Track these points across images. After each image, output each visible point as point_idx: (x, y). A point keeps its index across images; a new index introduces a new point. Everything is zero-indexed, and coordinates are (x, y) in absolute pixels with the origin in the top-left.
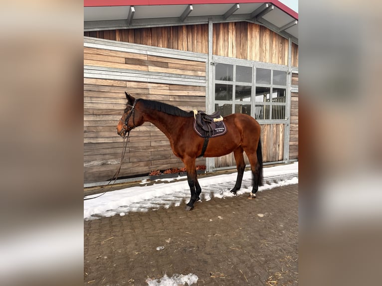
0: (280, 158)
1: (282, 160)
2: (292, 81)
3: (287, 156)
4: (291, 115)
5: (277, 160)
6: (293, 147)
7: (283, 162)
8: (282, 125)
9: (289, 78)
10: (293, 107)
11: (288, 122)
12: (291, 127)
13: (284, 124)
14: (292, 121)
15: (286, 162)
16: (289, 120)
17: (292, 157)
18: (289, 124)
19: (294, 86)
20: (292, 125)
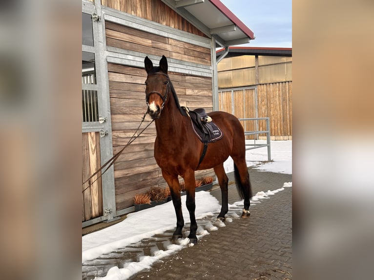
0: (95, 210)
1: (101, 214)
2: (108, 37)
3: (110, 204)
4: (113, 112)
5: (88, 217)
6: (123, 181)
7: (103, 218)
8: (93, 134)
9: (99, 31)
10: (115, 96)
11: (108, 127)
12: (115, 139)
13: (97, 133)
14: (117, 126)
15: (110, 218)
16: (109, 124)
17: (123, 203)
18: (110, 133)
19: (112, 49)
20: (115, 134)
